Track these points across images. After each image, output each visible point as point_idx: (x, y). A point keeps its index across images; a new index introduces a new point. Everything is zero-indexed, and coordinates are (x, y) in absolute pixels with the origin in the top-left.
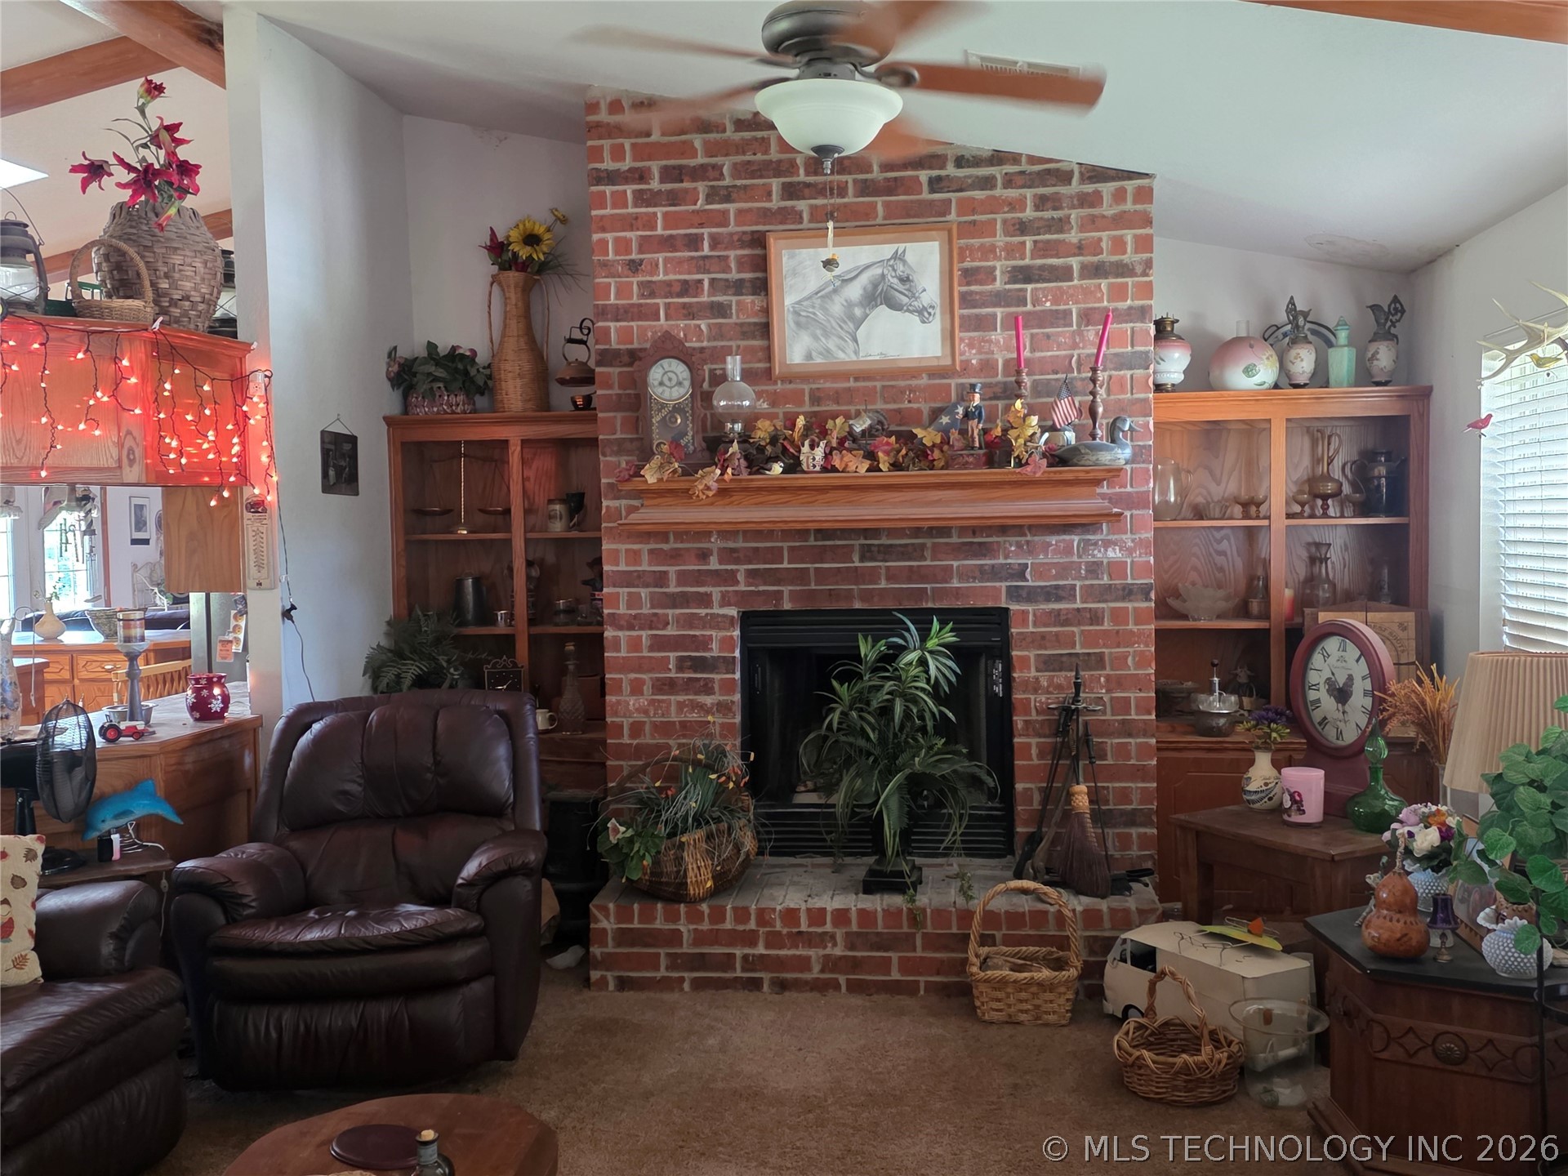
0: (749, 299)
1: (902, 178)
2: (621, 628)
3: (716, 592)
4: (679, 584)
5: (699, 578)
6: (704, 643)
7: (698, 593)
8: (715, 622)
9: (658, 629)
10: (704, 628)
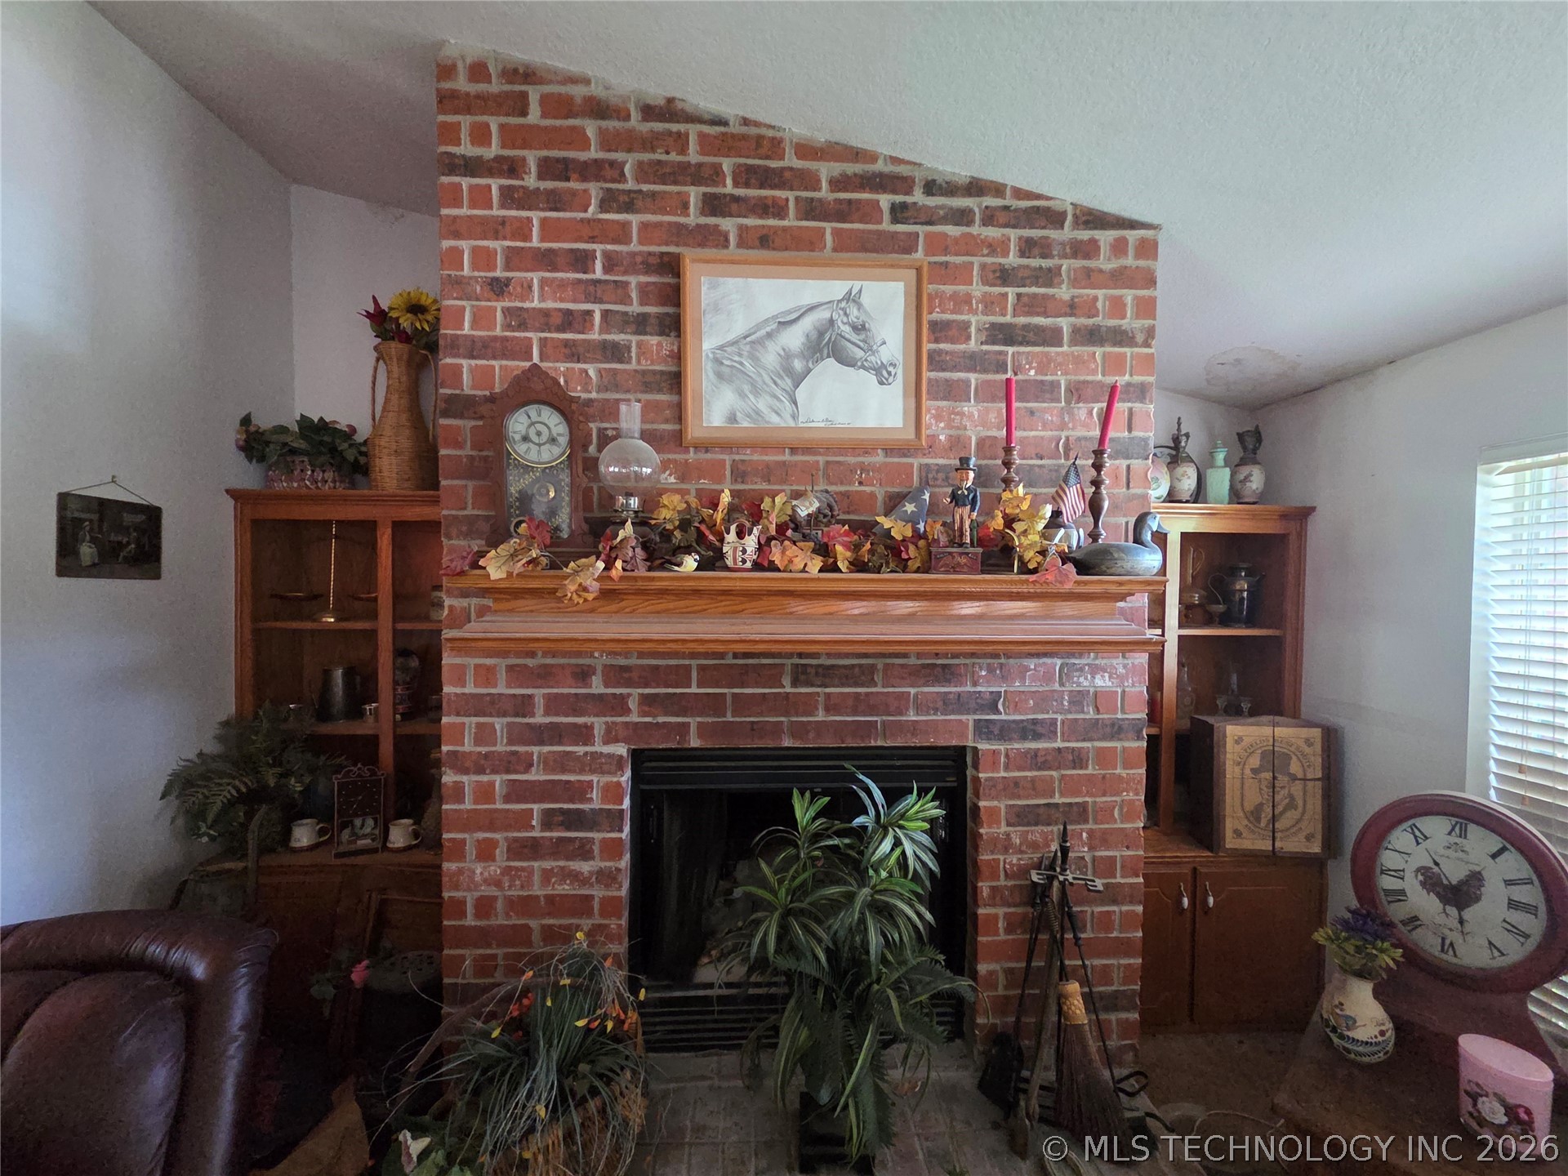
0: (653, 340)
1: (859, 201)
2: (466, 771)
3: (598, 723)
4: (547, 713)
5: (575, 705)
6: (580, 791)
7: (575, 725)
8: (596, 763)
9: (516, 772)
10: (582, 771)
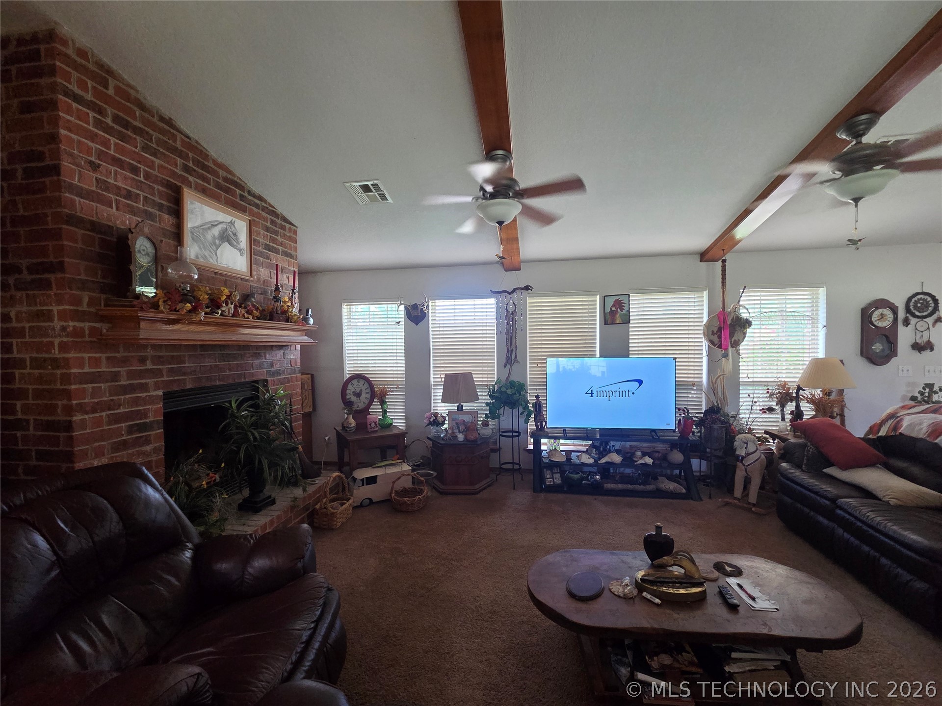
0: (166, 216)
1: (231, 188)
2: (87, 413)
3: (150, 381)
4: (128, 379)
5: (141, 374)
6: (144, 414)
7: (141, 383)
8: (152, 400)
9: (114, 410)
10: (145, 405)
